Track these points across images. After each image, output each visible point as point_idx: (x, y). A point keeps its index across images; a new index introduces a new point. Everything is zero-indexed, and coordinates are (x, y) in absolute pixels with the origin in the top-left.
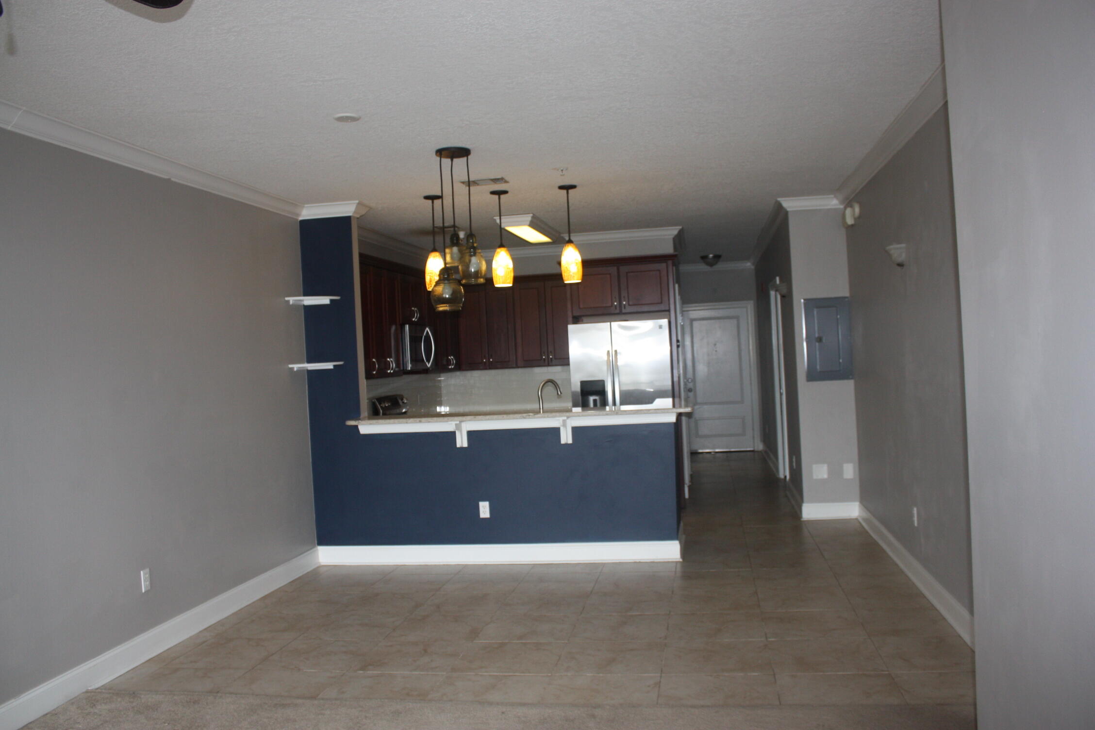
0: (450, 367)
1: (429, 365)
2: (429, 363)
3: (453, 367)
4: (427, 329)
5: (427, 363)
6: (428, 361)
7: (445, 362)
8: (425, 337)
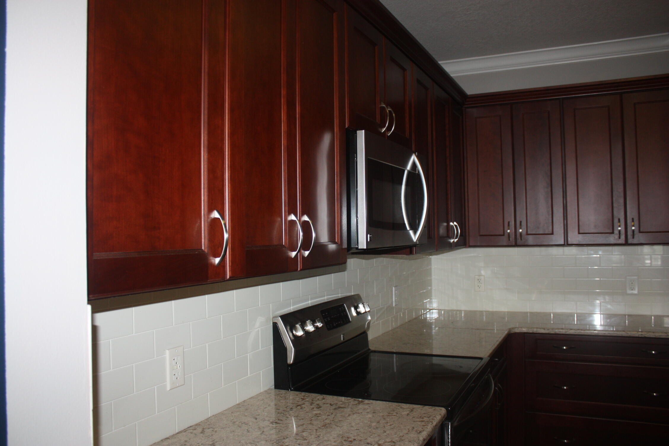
0: (452, 241)
1: (415, 237)
2: (415, 233)
3: (456, 240)
4: (414, 158)
5: (411, 232)
6: (415, 228)
7: (442, 231)
8: (409, 172)
